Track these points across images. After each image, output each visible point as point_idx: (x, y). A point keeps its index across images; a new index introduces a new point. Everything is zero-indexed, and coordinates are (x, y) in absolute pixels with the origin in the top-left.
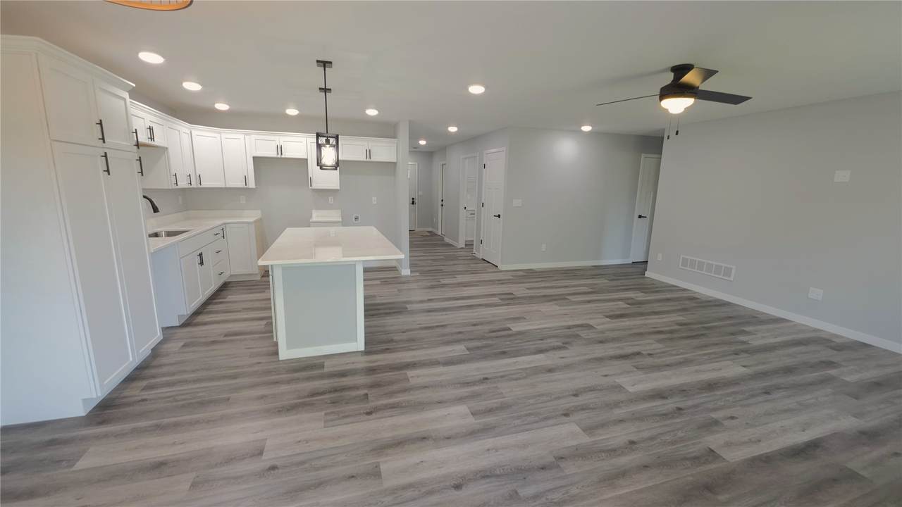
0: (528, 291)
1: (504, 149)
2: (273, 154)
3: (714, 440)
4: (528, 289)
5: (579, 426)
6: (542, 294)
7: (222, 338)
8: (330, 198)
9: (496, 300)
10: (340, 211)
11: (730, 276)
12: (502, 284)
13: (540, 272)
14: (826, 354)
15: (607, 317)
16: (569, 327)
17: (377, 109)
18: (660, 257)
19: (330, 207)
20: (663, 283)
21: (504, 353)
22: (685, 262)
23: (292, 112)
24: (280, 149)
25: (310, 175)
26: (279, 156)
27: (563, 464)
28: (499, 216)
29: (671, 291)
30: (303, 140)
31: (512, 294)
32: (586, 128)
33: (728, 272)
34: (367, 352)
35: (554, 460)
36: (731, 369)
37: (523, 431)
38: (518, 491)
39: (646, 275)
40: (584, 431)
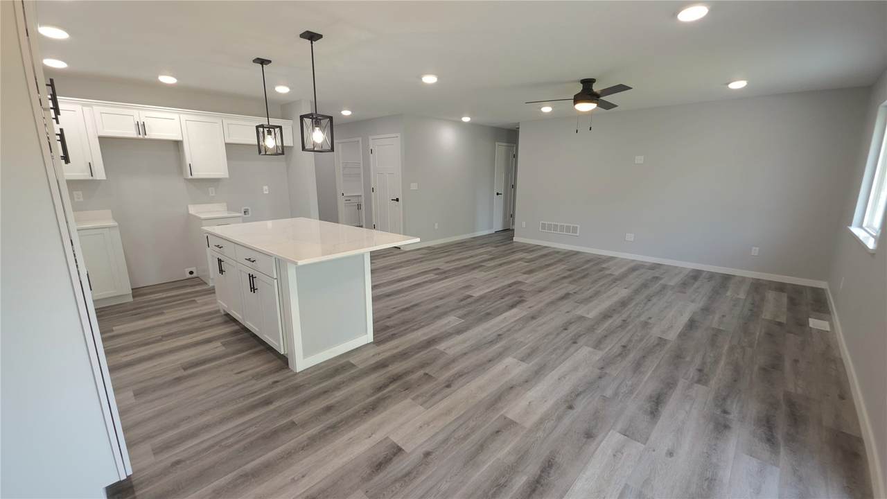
0: (449, 265)
1: (398, 135)
2: (132, 133)
3: (656, 332)
4: (447, 262)
5: (588, 346)
6: (461, 265)
7: (182, 373)
8: (210, 189)
9: (431, 276)
10: (225, 204)
11: (576, 233)
12: (421, 262)
13: (438, 248)
14: (650, 274)
15: (524, 273)
16: (510, 286)
17: (288, 86)
18: (524, 224)
19: (211, 201)
20: (530, 244)
21: (488, 314)
22: (544, 226)
23: (168, 80)
24: (141, 127)
25: (188, 161)
26: (141, 136)
27: (608, 371)
28: (397, 200)
29: (539, 249)
30: (176, 116)
31: (439, 269)
32: (466, 119)
33: (575, 229)
34: (378, 341)
35: (600, 371)
36: (622, 292)
37: (564, 360)
38: (604, 395)
39: (514, 240)
40: (595, 348)
